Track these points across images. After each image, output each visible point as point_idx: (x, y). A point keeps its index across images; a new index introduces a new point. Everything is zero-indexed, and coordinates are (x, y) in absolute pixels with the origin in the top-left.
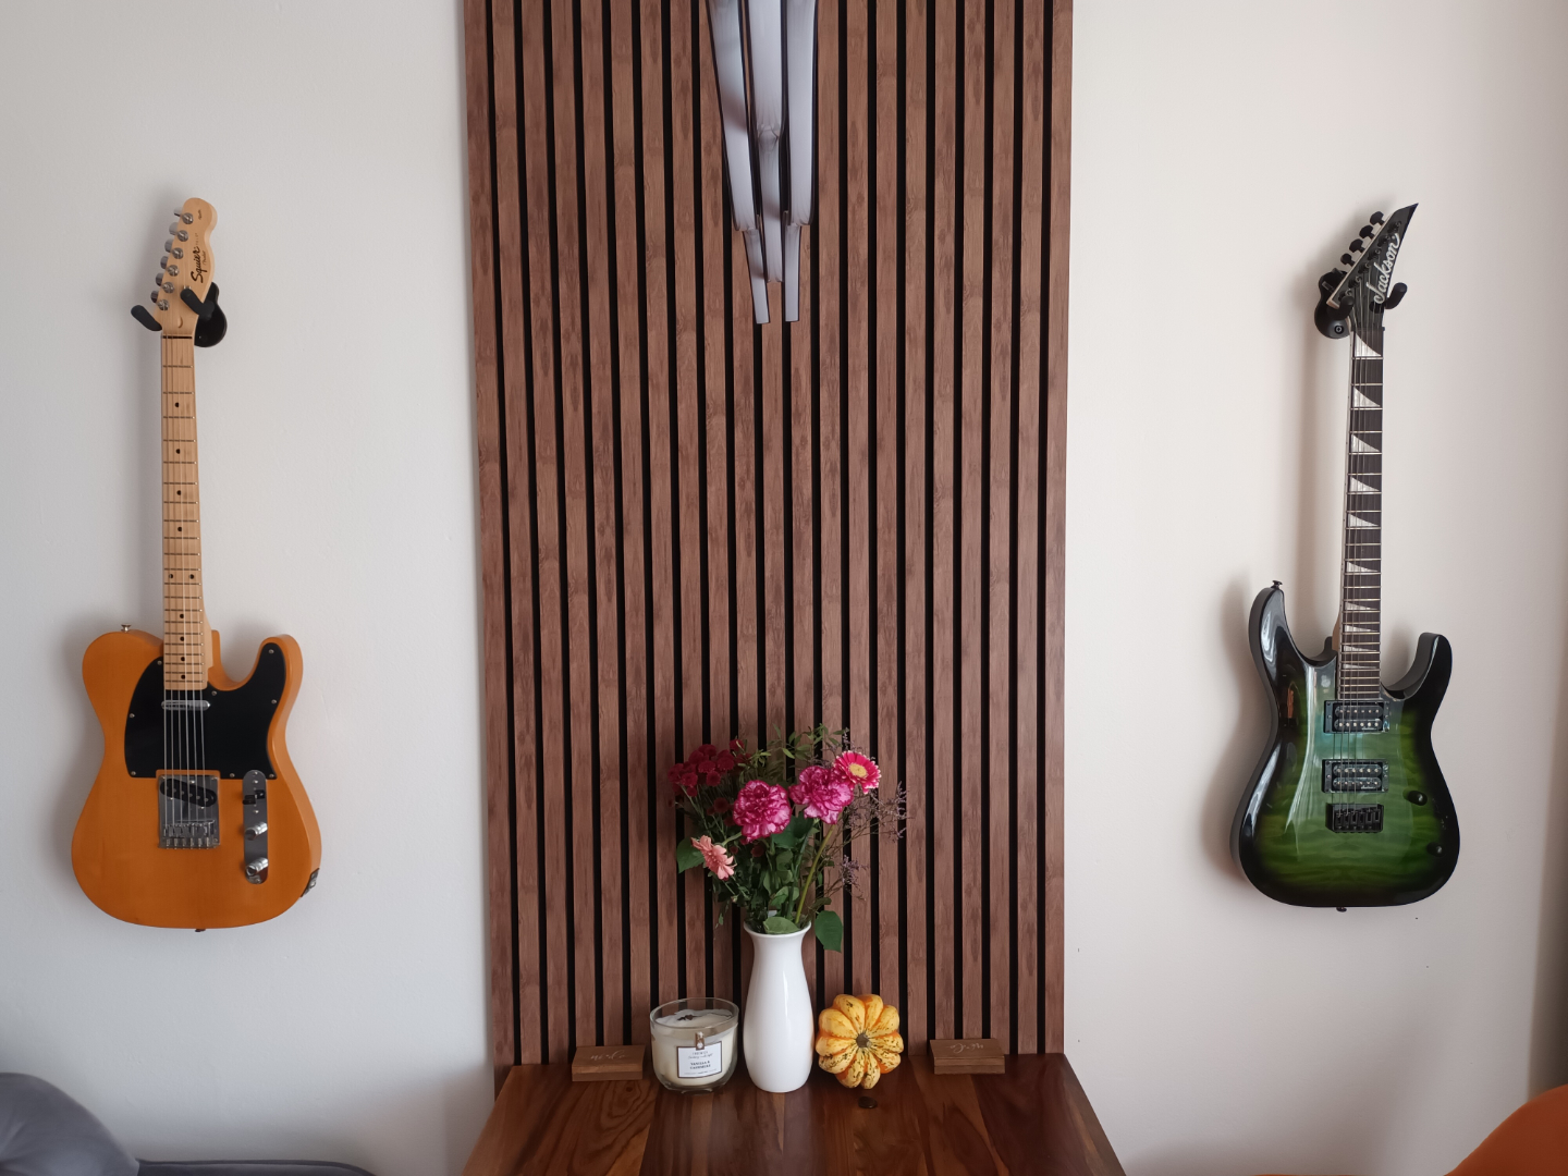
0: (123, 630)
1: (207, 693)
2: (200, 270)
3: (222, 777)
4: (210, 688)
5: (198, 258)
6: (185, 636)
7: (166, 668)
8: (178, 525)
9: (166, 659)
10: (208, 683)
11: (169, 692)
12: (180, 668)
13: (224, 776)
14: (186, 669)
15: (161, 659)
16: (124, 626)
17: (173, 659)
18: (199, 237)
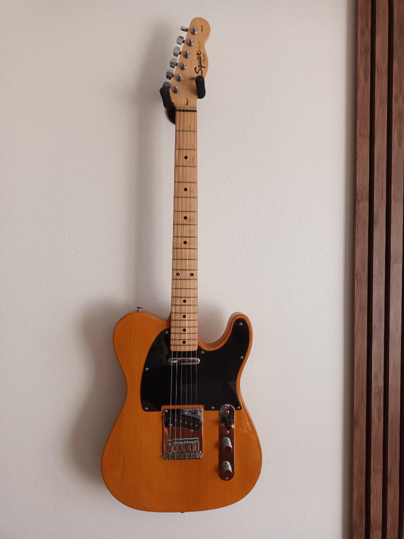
0: (138, 311)
1: (199, 353)
2: (201, 66)
3: (205, 409)
4: (200, 349)
5: (200, 58)
6: (187, 315)
7: (172, 336)
8: (184, 239)
9: (173, 330)
10: (199, 347)
11: (175, 352)
12: (183, 337)
13: (207, 408)
14: (187, 336)
15: (169, 330)
16: (138, 308)
17: (178, 331)
18: (201, 44)
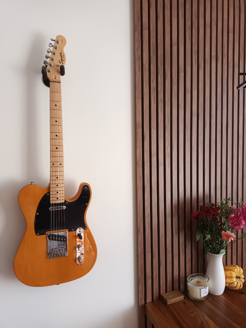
0: (31, 184)
1: (65, 203)
2: (62, 60)
4: (65, 201)
5: (61, 56)
6: (58, 185)
7: (51, 196)
8: (56, 147)
11: (52, 204)
12: (56, 196)
13: (70, 231)
14: (59, 196)
15: (49, 193)
17: (54, 193)
18: (62, 49)
